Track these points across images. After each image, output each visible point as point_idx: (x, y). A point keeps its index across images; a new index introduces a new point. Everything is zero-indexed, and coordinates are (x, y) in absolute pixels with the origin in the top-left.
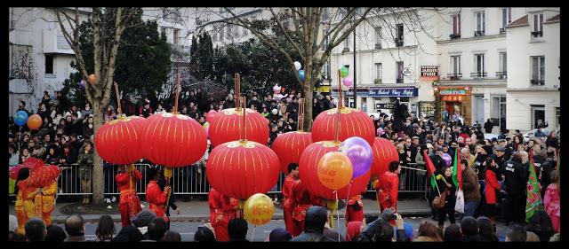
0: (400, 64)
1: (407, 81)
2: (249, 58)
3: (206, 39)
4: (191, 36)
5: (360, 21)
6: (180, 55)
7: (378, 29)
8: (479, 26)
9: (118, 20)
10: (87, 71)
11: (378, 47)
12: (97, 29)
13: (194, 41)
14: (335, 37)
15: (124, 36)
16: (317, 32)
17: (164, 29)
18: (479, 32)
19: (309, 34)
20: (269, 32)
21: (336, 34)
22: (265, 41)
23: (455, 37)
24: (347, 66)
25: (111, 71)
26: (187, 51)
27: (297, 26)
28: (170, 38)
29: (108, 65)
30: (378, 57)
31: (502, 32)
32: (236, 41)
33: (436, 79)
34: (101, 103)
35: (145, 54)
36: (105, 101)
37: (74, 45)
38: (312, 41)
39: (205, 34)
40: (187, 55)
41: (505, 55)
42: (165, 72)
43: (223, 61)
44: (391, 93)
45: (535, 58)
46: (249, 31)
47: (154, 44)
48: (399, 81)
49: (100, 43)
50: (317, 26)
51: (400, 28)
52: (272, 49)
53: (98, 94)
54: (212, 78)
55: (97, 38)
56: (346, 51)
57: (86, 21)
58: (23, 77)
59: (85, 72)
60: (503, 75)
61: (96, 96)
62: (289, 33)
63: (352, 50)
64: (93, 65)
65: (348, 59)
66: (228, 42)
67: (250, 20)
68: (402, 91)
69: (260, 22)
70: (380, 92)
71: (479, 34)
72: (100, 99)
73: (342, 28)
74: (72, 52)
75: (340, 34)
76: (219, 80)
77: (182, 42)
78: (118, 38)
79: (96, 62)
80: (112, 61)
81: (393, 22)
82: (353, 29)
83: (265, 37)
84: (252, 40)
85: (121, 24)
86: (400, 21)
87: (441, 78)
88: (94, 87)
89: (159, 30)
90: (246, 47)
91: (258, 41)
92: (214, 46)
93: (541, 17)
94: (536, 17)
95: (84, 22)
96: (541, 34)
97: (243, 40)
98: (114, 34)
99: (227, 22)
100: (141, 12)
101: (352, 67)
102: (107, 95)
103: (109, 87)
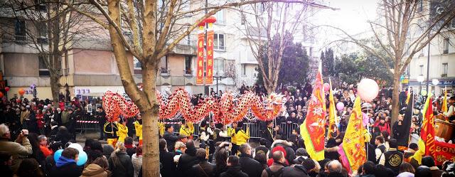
3: (330, 52)
4: (321, 52)
12: (270, 48)
13: (322, 54)
14: (416, 46)
15: (284, 52)
17: (304, 47)
24: (422, 66)
25: (277, 72)
26: (319, 59)
28: (308, 54)
29: (276, 69)
35: (295, 62)
37: (258, 58)
42: (306, 72)
43: (339, 65)
53: (271, 84)
55: (270, 54)
56: (422, 55)
58: (230, 76)
63: (426, 54)
64: (268, 69)
65: (424, 61)
66: (343, 53)
74: (257, 62)
75: (419, 46)
76: (337, 75)
77: (315, 55)
78: (281, 53)
79: (269, 67)
80: (278, 67)
82: (428, 42)
90: (354, 57)
92: (334, 57)
97: (352, 51)
98: (279, 51)
99: (344, 41)
100: (292, 38)
101: (426, 66)
102: (275, 85)
103: (276, 80)
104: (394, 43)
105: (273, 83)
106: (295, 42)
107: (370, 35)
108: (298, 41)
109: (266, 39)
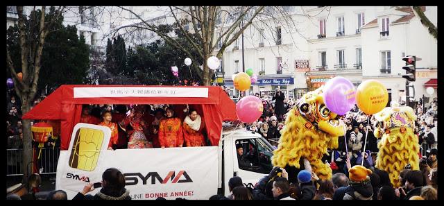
0: (279, 59)
1: (285, 73)
2: (157, 56)
3: (120, 41)
4: (106, 39)
5: (248, 25)
6: (97, 54)
7: (261, 31)
8: (340, 28)
9: (42, 25)
10: (15, 70)
11: (262, 45)
12: (23, 33)
13: (109, 42)
14: (227, 38)
15: (47, 38)
16: (212, 34)
17: (82, 33)
18: (340, 33)
19: (207, 36)
20: (172, 34)
21: (228, 36)
22: (170, 42)
23: (322, 36)
24: (237, 61)
25: (37, 70)
26: (104, 50)
27: (196, 30)
28: (88, 41)
29: (34, 64)
30: (262, 53)
31: (358, 32)
32: (145, 42)
33: (307, 70)
34: (28, 97)
35: (66, 53)
36: (32, 96)
38: (209, 42)
39: (119, 37)
40: (103, 54)
41: (360, 50)
42: (85, 69)
43: (134, 59)
44: (272, 83)
45: (384, 53)
46: (155, 34)
47: (74, 45)
48: (279, 72)
49: (26, 45)
50: (213, 30)
51: (279, 31)
52: (176, 49)
53: (26, 89)
54: (125, 74)
55: (23, 41)
56: (237, 48)
57: (13, 25)
59: (13, 70)
60: (359, 66)
61: (24, 91)
62: (190, 35)
63: (240, 48)
64: (21, 64)
65: (238, 56)
66: (139, 43)
67: (157, 25)
68: (281, 80)
69: (164, 26)
70: (264, 82)
71: (341, 34)
72: (28, 93)
73: (233, 30)
75: (231, 36)
77: (99, 44)
78: (42, 41)
79: (23, 62)
80: (38, 61)
81: (273, 26)
82: (241, 32)
83: (170, 38)
84: (158, 42)
85: (45, 29)
86: (279, 25)
87: (312, 70)
88: (23, 83)
89: (78, 34)
90: (154, 47)
91: (163, 42)
92: (127, 47)
93: (388, 19)
94: (383, 20)
95: (11, 27)
96: (388, 33)
97: (151, 41)
98: (39, 37)
99: (137, 27)
100: (62, 19)
101: (241, 62)
102: (34, 90)
103: (35, 82)
104: (200, 32)
105: (31, 86)
106: (65, 24)
107: (170, 21)
108: (71, 24)
109: (17, 17)
